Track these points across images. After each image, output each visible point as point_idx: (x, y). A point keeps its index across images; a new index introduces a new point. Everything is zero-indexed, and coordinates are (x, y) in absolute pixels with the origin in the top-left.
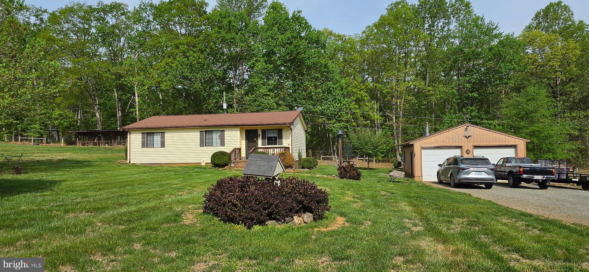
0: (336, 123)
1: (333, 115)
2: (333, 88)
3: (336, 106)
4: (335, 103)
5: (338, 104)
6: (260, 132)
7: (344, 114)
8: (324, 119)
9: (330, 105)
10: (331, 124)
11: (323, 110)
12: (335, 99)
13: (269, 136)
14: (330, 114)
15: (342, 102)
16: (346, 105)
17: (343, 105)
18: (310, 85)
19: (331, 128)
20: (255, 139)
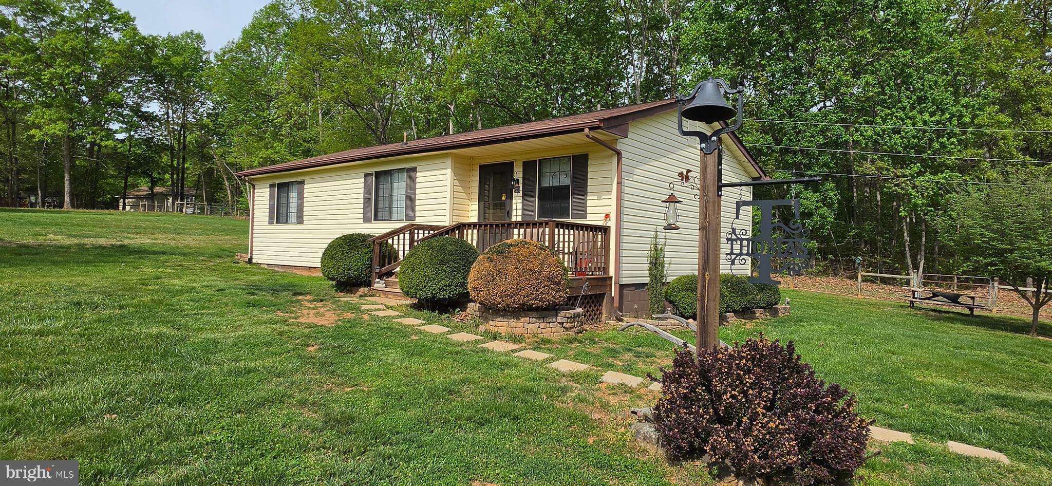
0: (920, 173)
1: (912, 148)
2: (917, 69)
3: (925, 123)
4: (921, 113)
5: (932, 114)
6: (518, 173)
7: (952, 143)
8: (880, 164)
9: (903, 120)
10: (904, 176)
11: (878, 135)
12: (921, 100)
13: (546, 183)
14: (900, 149)
15: (947, 109)
16: (961, 116)
17: (951, 118)
18: (838, 66)
19: (902, 189)
20: (504, 198)
